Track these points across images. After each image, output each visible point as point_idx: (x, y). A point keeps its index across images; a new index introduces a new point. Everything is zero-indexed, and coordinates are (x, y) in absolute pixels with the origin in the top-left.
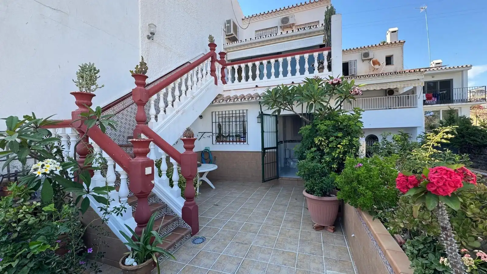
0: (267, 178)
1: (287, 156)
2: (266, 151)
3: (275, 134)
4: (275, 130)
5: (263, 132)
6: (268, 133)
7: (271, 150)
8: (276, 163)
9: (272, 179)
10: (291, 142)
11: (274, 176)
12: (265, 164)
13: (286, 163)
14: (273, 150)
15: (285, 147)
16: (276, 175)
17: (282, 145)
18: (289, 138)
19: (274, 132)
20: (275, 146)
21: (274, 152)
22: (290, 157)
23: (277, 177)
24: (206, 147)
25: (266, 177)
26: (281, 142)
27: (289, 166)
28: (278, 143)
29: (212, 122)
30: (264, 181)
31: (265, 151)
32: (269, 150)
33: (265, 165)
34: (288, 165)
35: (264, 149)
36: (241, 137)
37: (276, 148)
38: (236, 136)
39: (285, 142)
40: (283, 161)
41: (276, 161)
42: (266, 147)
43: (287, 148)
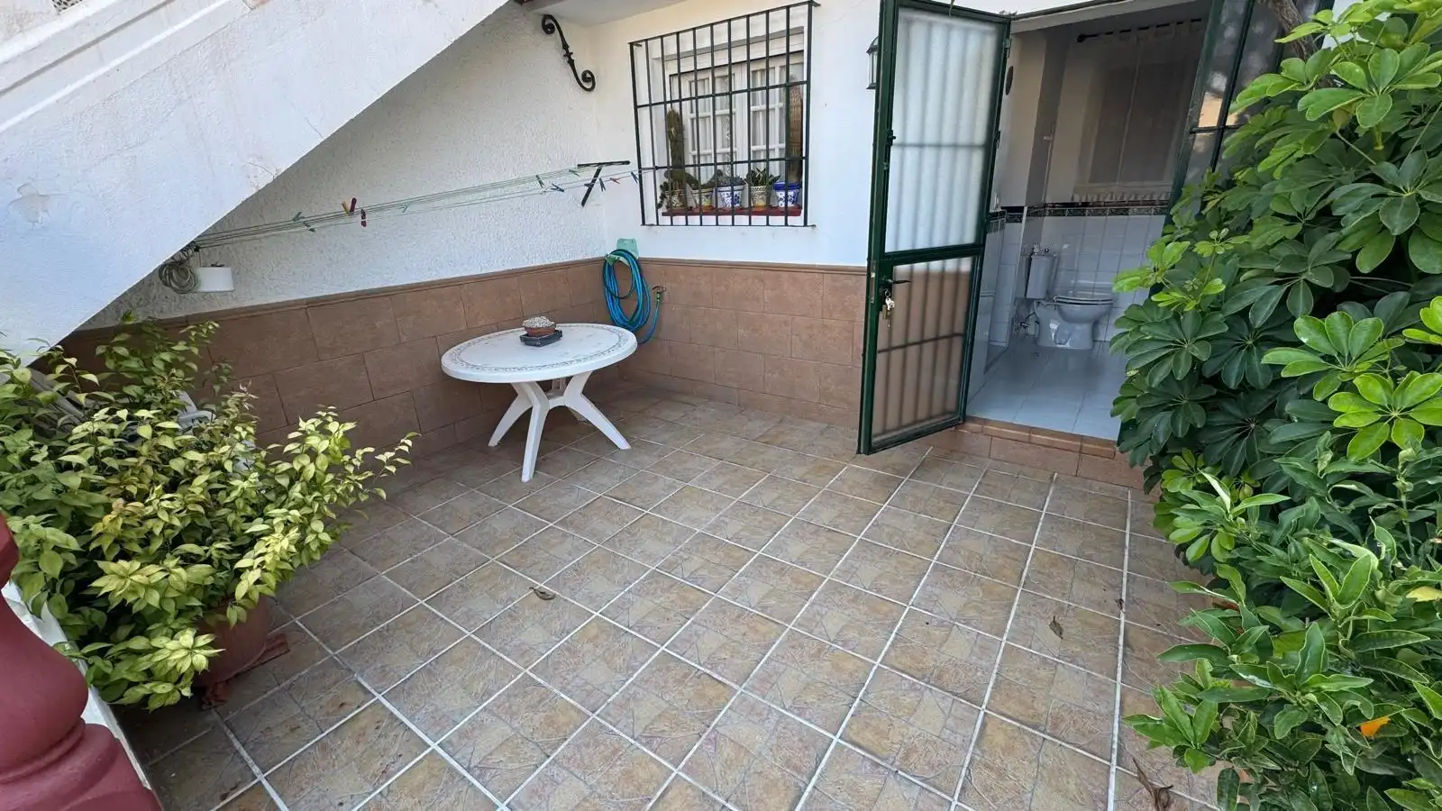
0: (892, 422)
1: (1036, 291)
2: (902, 269)
3: (978, 159)
4: (980, 136)
5: (884, 140)
6: (929, 154)
7: (935, 265)
8: (958, 342)
9: (918, 435)
10: (1071, 214)
11: (937, 409)
12: (889, 350)
13: (1019, 322)
14: (951, 264)
15: (1032, 237)
16: (951, 405)
17: (1017, 231)
18: (1061, 187)
19: (971, 147)
20: (969, 238)
21: (957, 275)
22: (1049, 295)
23: (958, 417)
24: (621, 241)
25: (886, 418)
26: (1013, 213)
27: (1036, 340)
28: (986, 221)
29: (636, 107)
30: (868, 446)
31: (890, 274)
32: (920, 267)
33: (881, 359)
34: (1031, 330)
35: (883, 263)
36: (779, 188)
37: (973, 251)
38: (754, 179)
39: (1037, 211)
40: (1006, 313)
41: (959, 328)
42: (904, 246)
43: (1044, 244)
